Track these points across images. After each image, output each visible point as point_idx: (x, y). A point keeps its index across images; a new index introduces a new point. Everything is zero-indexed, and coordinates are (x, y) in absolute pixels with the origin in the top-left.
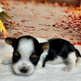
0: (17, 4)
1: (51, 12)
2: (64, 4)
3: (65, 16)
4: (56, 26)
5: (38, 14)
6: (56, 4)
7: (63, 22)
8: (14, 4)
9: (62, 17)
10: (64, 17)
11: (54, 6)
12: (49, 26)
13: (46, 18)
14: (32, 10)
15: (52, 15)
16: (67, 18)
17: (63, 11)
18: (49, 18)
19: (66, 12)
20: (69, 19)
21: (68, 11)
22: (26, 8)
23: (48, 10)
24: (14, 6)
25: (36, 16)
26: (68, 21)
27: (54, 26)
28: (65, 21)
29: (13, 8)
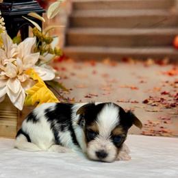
0: (80, 68)
1: (140, 77)
2: (165, 61)
3: (167, 82)
4: (150, 102)
5: (114, 81)
6: (150, 62)
7: (164, 93)
8: (75, 67)
9: (161, 84)
10: (166, 84)
11: (146, 66)
12: (136, 102)
13: (129, 89)
14: (105, 76)
15: (142, 82)
16: (172, 85)
17: (164, 74)
18: (135, 88)
19: (170, 74)
20: (175, 87)
21: (173, 72)
22: (94, 73)
23: (133, 74)
24: (76, 71)
25: (111, 86)
26: (175, 91)
27: (146, 102)
28: (167, 91)
29: (73, 74)
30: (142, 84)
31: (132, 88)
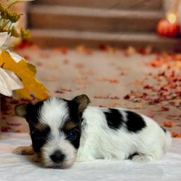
0: (47, 57)
1: (119, 68)
2: (148, 50)
3: (150, 74)
4: (132, 97)
5: (91, 73)
6: (131, 50)
7: (147, 87)
8: (42, 56)
9: (143, 77)
10: (150, 77)
11: (127, 55)
12: (116, 98)
13: (108, 83)
14: (80, 66)
15: (122, 74)
16: (155, 78)
17: (147, 65)
18: (115, 81)
19: (154, 65)
20: (159, 80)
21: (157, 63)
22: (66, 62)
23: (112, 64)
25: (86, 78)
26: (159, 85)
27: (127, 97)
28: (150, 85)
29: (39, 64)
30: (123, 77)
31: (111, 81)
